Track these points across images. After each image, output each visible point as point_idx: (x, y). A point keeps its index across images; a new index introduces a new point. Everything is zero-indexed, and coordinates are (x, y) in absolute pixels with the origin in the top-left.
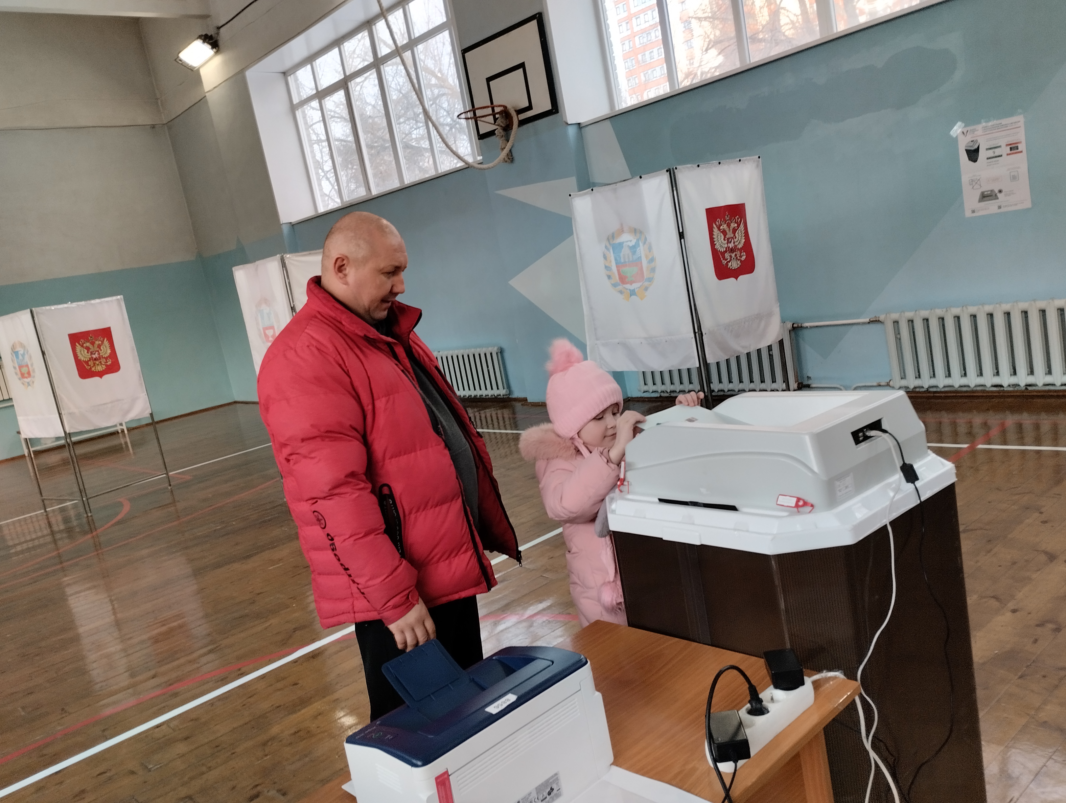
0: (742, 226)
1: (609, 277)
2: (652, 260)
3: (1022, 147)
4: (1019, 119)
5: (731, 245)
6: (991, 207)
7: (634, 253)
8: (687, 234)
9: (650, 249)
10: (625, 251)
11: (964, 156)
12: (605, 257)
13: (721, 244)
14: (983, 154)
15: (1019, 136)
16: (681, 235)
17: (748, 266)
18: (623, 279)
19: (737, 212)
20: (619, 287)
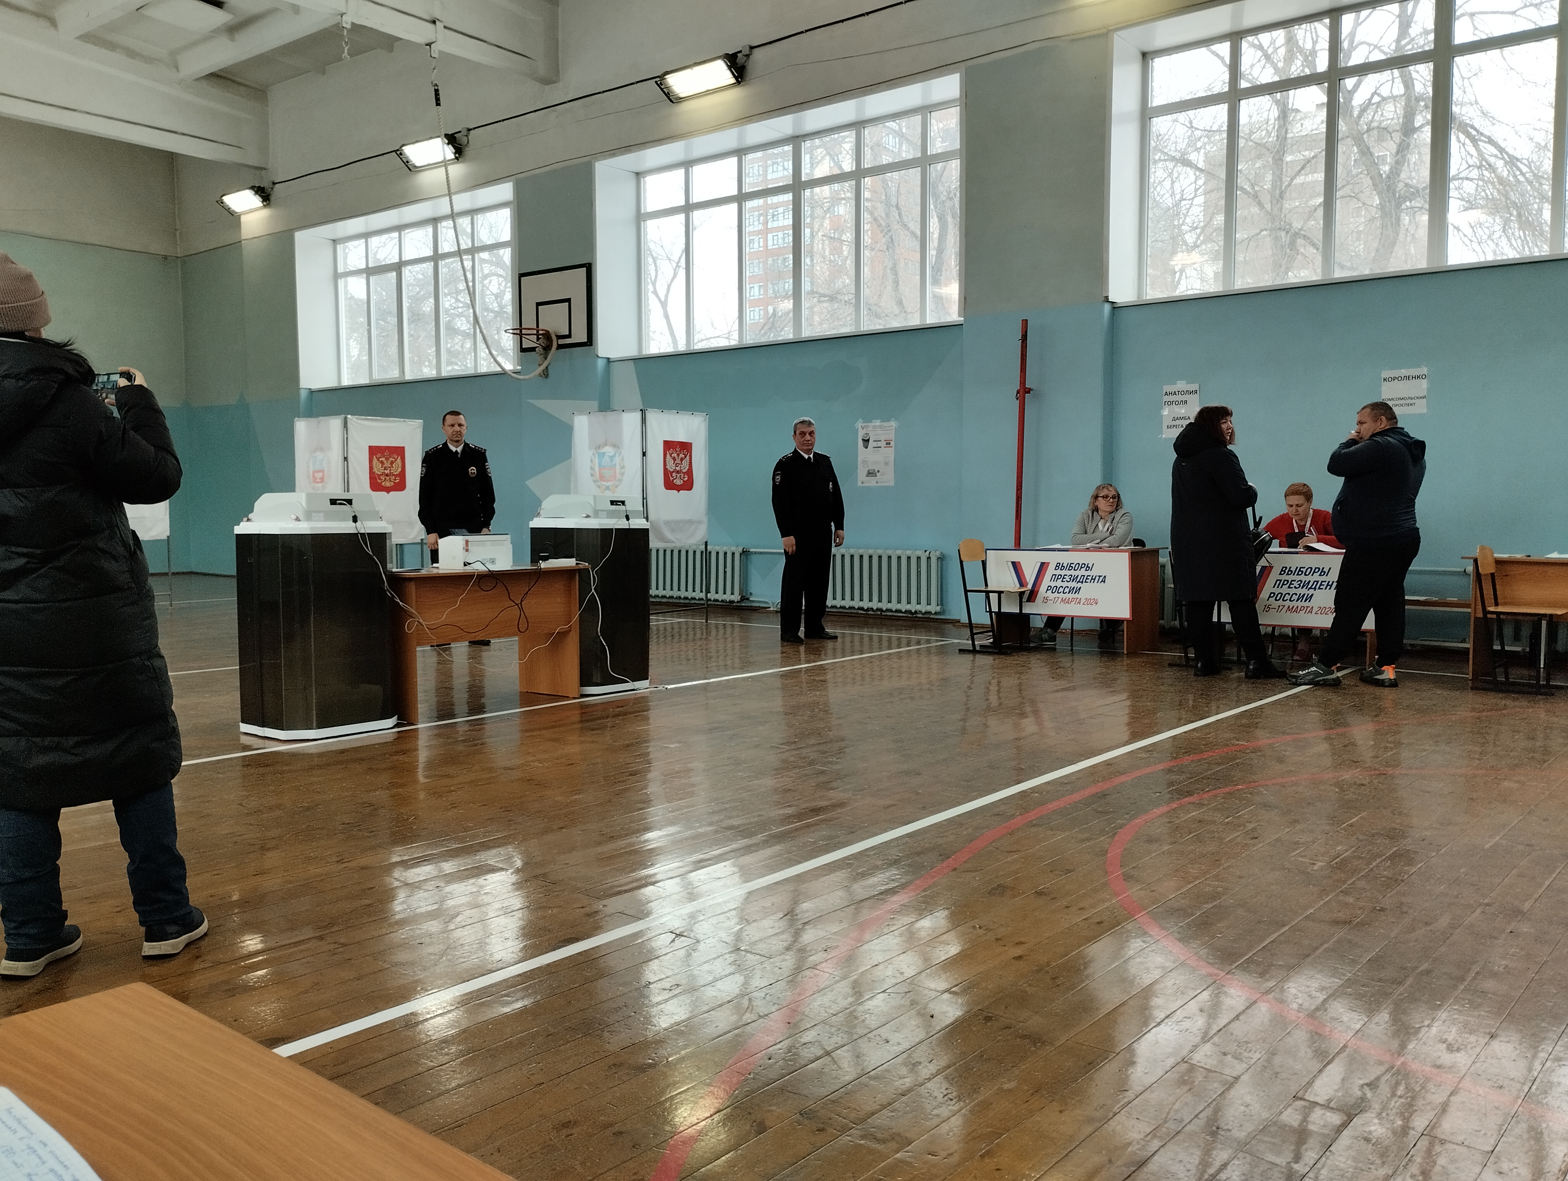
0: (688, 457)
1: (592, 475)
2: (622, 467)
3: (892, 444)
4: (893, 424)
5: (678, 469)
6: (872, 482)
7: (612, 461)
8: (648, 454)
9: (623, 460)
10: (606, 459)
11: (860, 443)
12: (591, 461)
13: (671, 466)
14: (871, 444)
15: (892, 436)
16: (644, 454)
17: (688, 485)
18: (602, 478)
19: (685, 447)
20: (598, 483)
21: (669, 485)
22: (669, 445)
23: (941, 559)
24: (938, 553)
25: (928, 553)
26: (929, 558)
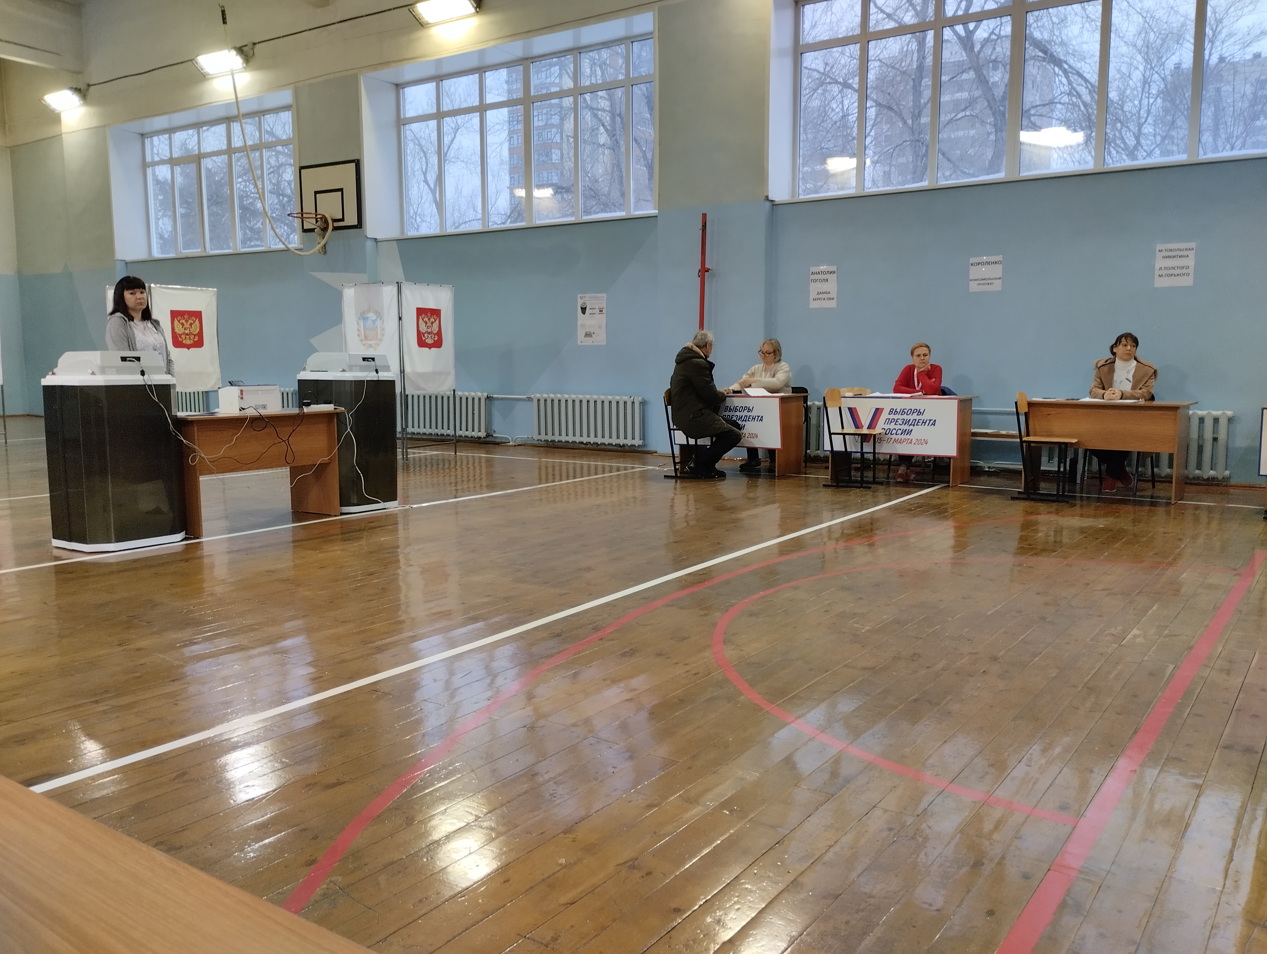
0: (437, 321)
1: (359, 335)
2: (383, 329)
3: (604, 311)
4: (605, 295)
5: (429, 330)
6: (589, 342)
7: (374, 324)
8: (404, 318)
9: (383, 324)
10: (369, 322)
11: (578, 310)
12: (357, 324)
13: (423, 328)
14: (588, 311)
15: (604, 305)
16: (400, 319)
17: (438, 344)
18: (366, 338)
19: (436, 313)
20: (364, 342)
21: (422, 343)
22: (421, 312)
23: (643, 403)
24: (640, 398)
25: (632, 398)
26: (633, 403)
